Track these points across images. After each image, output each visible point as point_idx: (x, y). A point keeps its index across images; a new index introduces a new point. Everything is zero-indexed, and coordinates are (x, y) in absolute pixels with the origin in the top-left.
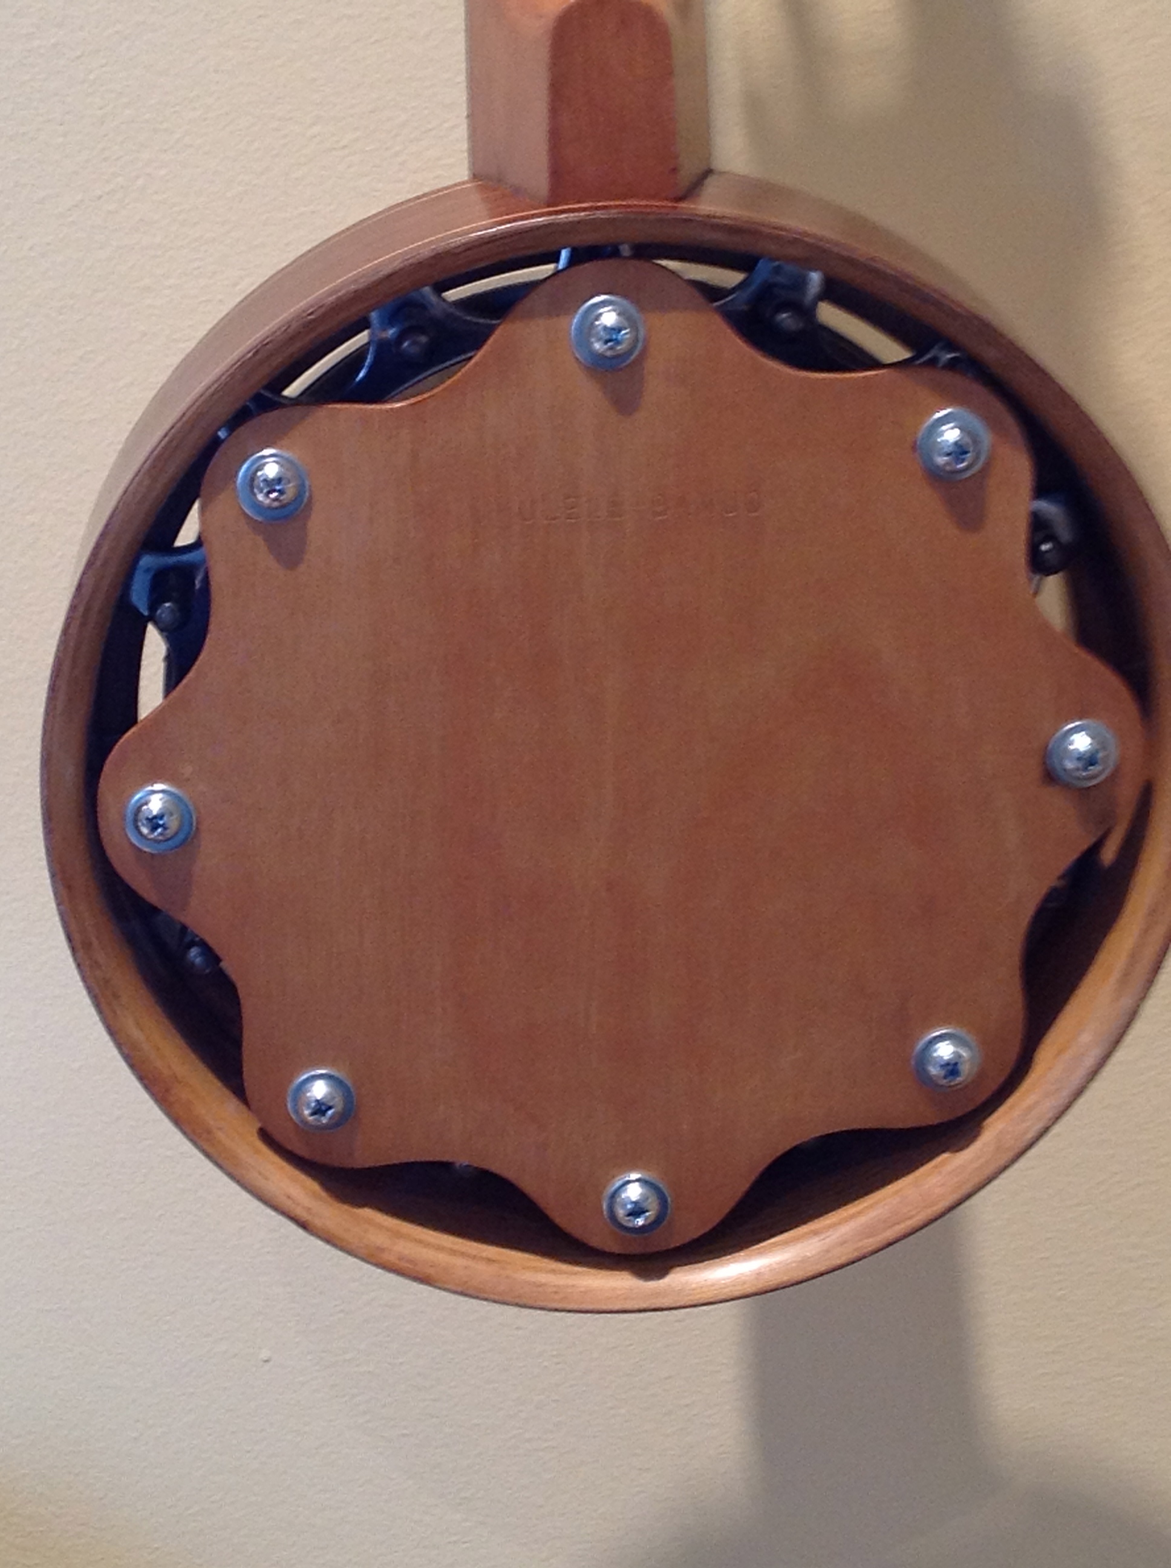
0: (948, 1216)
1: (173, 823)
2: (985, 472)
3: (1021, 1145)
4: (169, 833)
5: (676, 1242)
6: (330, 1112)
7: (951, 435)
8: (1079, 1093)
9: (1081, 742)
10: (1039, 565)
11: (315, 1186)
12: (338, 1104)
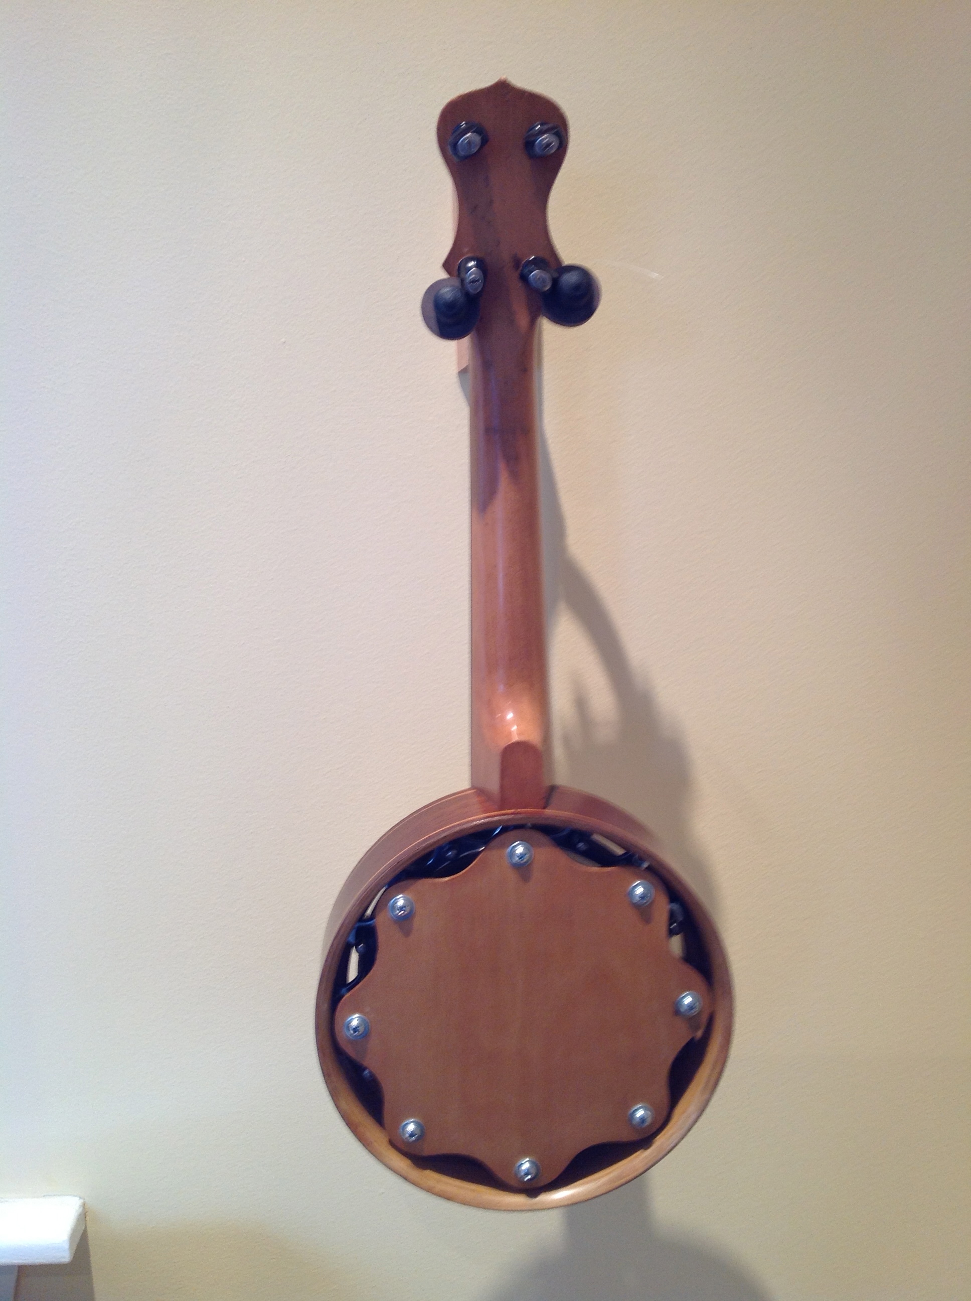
0: (644, 1174)
1: (361, 1029)
2: (652, 903)
3: (669, 1148)
4: (360, 1033)
5: (542, 1184)
6: (416, 1136)
7: (640, 890)
8: (689, 1130)
9: (688, 1000)
10: (671, 933)
11: (409, 1162)
12: (418, 1132)
